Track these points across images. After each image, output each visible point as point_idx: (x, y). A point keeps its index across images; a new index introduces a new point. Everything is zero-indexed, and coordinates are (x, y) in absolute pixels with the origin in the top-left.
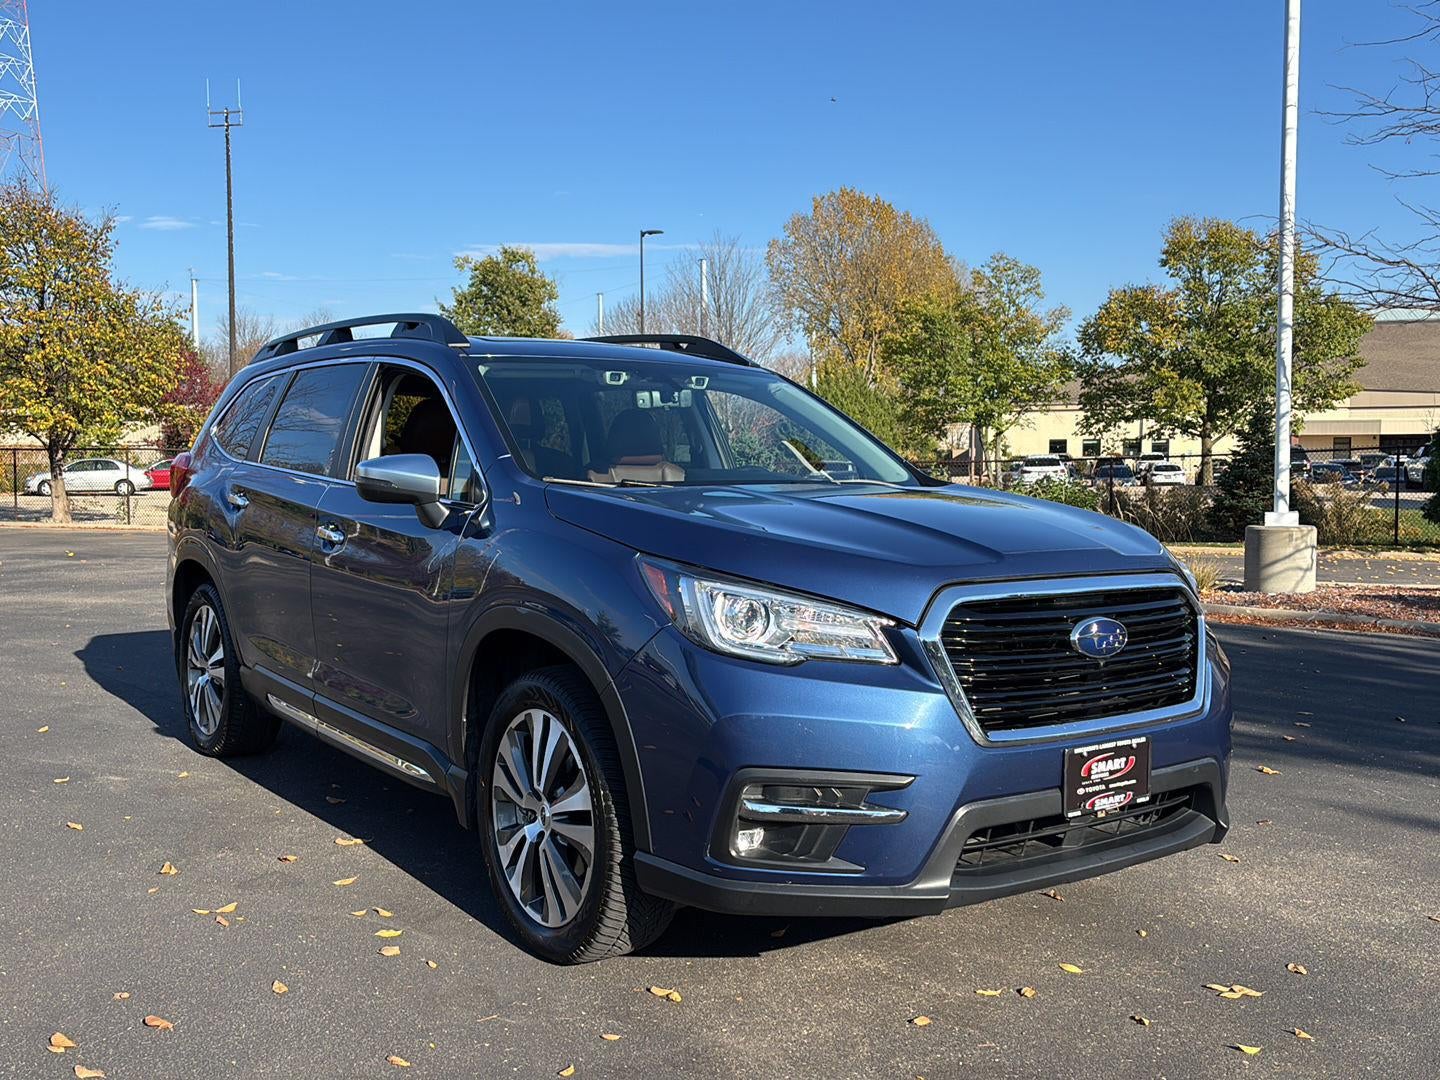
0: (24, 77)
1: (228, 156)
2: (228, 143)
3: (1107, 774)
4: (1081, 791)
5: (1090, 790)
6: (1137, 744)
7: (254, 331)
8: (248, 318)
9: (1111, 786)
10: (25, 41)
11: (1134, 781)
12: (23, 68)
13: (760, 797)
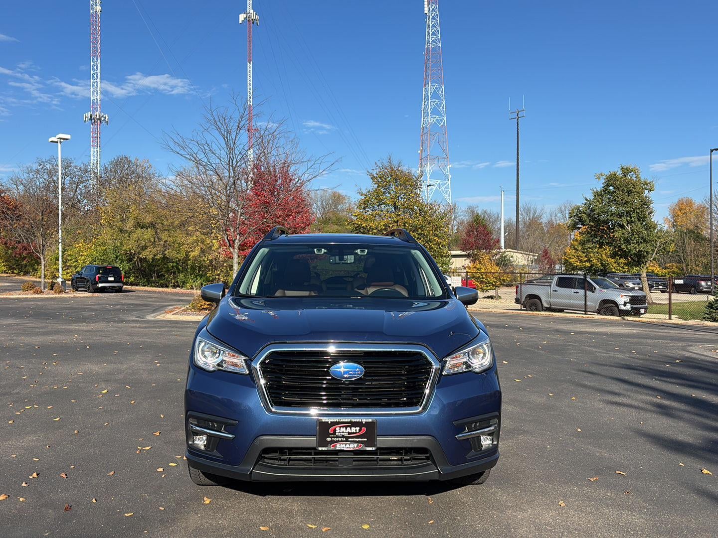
0: (441, 108)
1: (518, 131)
2: (518, 126)
3: (347, 434)
4: (329, 439)
5: (335, 439)
6: (366, 422)
7: (535, 213)
8: (532, 207)
9: (349, 440)
10: (442, 92)
11: (366, 439)
12: (441, 103)
13: (196, 423)
